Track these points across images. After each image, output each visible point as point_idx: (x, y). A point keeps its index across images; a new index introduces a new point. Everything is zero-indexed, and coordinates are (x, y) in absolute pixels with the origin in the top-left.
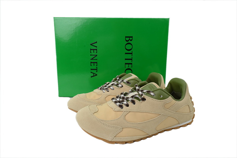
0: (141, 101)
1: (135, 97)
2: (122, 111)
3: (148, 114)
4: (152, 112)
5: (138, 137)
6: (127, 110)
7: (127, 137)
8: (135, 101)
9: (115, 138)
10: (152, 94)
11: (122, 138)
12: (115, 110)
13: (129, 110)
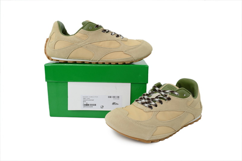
0: (167, 101)
1: (159, 97)
2: (153, 112)
3: (175, 112)
4: (178, 110)
5: (166, 134)
6: (157, 110)
7: (161, 135)
8: (162, 101)
9: (152, 137)
10: (176, 93)
11: (157, 136)
12: (146, 111)
13: (158, 110)
